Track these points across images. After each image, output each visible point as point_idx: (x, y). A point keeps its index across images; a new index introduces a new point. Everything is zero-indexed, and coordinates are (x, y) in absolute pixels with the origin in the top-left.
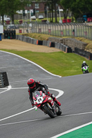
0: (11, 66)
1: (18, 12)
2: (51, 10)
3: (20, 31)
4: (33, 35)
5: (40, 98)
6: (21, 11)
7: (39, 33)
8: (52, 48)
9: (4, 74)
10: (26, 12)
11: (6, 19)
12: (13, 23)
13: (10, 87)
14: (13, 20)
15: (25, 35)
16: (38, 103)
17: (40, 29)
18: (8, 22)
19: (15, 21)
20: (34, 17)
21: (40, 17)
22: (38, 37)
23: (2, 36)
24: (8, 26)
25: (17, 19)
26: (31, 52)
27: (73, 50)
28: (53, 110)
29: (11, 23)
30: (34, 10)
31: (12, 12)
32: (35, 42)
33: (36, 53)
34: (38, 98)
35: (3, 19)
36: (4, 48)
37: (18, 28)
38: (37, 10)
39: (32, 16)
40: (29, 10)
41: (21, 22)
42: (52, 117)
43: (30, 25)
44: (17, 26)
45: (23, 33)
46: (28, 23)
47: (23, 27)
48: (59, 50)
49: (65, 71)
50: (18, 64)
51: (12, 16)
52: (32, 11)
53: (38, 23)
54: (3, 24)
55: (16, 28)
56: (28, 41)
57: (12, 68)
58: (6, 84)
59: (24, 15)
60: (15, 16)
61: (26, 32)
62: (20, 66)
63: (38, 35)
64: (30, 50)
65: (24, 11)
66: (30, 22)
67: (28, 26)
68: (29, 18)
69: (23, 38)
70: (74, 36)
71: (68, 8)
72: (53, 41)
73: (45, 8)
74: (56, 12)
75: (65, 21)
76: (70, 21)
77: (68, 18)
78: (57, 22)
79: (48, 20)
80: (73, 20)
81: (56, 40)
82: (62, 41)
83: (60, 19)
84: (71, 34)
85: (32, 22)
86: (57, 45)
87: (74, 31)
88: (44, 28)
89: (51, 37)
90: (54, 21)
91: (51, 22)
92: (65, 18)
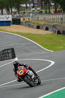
0: (17, 44)
2: (46, 4)
3: (24, 19)
4: (33, 22)
7: (37, 20)
8: (47, 31)
9: (13, 50)
11: (14, 10)
12: (19, 14)
13: (16, 59)
14: (19, 12)
17: (38, 18)
18: (15, 13)
20: (34, 9)
21: (38, 9)
23: (11, 23)
24: (15, 16)
26: (31, 34)
27: (62, 32)
29: (17, 13)
30: (34, 4)
31: (18, 5)
32: (34, 27)
33: (35, 34)
36: (12, 31)
38: (36, 4)
41: (24, 13)
43: (31, 15)
44: (21, 15)
45: (25, 21)
46: (29, 13)
47: (26, 16)
48: (51, 33)
49: (56, 47)
52: (32, 5)
53: (37, 13)
54: (11, 14)
55: (21, 17)
58: (14, 57)
59: (27, 7)
60: (20, 8)
61: (28, 20)
62: (23, 44)
63: (36, 22)
64: (31, 32)
65: (26, 5)
66: (31, 13)
67: (29, 16)
68: (30, 9)
70: (62, 23)
71: (58, 2)
72: (47, 26)
73: (42, 3)
74: (49, 5)
75: (56, 12)
76: (59, 12)
77: (58, 9)
78: (50, 12)
79: (44, 11)
80: (61, 11)
81: (49, 25)
82: (54, 26)
83: (52, 11)
84: (60, 21)
85: (33, 12)
86: (50, 29)
87: (62, 19)
88: (41, 17)
89: (46, 23)
90: (48, 12)
91: (46, 12)
92: (56, 9)
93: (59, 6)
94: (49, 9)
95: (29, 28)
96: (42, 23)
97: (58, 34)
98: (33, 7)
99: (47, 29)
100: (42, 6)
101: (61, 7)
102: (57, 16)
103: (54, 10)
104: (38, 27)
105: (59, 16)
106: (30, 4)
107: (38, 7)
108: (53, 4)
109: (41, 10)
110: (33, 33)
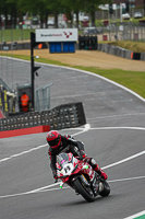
0: (90, 93)
1: (101, 7)
3: (105, 38)
4: (126, 43)
5: (68, 166)
6: (107, 6)
7: (134, 40)
9: (79, 106)
10: (115, 7)
11: (82, 18)
12: (93, 25)
13: (87, 127)
14: (93, 21)
15: (113, 43)
16: (65, 174)
17: (136, 35)
18: (85, 24)
19: (96, 21)
20: (127, 15)
21: (136, 15)
22: (133, 47)
23: (76, 46)
24: (86, 30)
25: (100, 18)
26: (122, 71)
28: (92, 187)
29: (90, 24)
30: (127, 4)
31: (93, 7)
32: (128, 55)
33: (129, 72)
34: (65, 166)
35: (77, 18)
36: (79, 64)
37: (102, 32)
38: (132, 4)
39: (124, 13)
40: (118, 4)
41: (106, 23)
42: (89, 200)
43: (121, 28)
44: (99, 29)
45: (108, 41)
46: (117, 24)
47: (109, 31)
50: (101, 90)
51: (93, 13)
52: (123, 5)
53: (134, 25)
54: (77, 27)
55: (98, 33)
56: (117, 53)
57: (92, 96)
58: (82, 122)
59: (111, 11)
60: (96, 13)
61: (113, 39)
62: (103, 93)
63: (133, 44)
64: (120, 68)
65: (111, 5)
66: (121, 24)
67: (118, 30)
68: (119, 16)
69: (109, 48)
85: (126, 22)
88: (143, 33)
98: (126, 11)
104: (136, 57)
107: (136, 10)
109: (144, 18)
110: (125, 69)
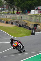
2: (11, 8)
4: (4, 19)
8: (12, 25)
17: (6, 17)
20: (4, 11)
21: (6, 11)
22: (6, 20)
26: (3, 27)
27: (21, 26)
32: (4, 22)
38: (5, 8)
43: (2, 15)
48: (15, 26)
49: (18, 35)
53: (6, 14)
64: (2, 26)
70: (21, 20)
71: (19, 7)
72: (12, 22)
73: (9, 7)
74: (13, 9)
75: (18, 13)
76: (20, 13)
77: (19, 11)
78: (14, 13)
79: (10, 12)
80: (21, 12)
81: (14, 21)
82: (16, 22)
83: (15, 12)
84: (20, 19)
85: (3, 13)
86: (14, 23)
87: (22, 17)
88: (8, 16)
89: (12, 20)
90: (13, 13)
91: (12, 13)
92: (18, 11)
93: (20, 9)
94: (14, 11)
95: (1, 23)
96: (9, 20)
97: (19, 26)
98: (4, 10)
99: (12, 23)
100: (9, 9)
101: (21, 10)
102: (19, 15)
103: (17, 12)
104: (7, 23)
105: (20, 16)
106: (1, 8)
107: (6, 10)
108: (16, 8)
109: (8, 12)
110: (3, 26)
